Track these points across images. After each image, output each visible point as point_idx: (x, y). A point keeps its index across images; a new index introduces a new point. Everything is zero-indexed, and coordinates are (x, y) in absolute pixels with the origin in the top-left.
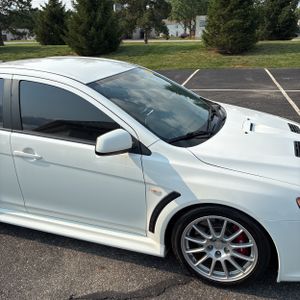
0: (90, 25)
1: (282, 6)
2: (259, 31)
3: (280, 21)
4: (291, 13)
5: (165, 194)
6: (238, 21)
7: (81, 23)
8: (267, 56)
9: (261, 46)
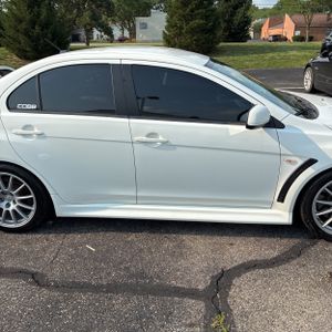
0: (33, 23)
1: (236, 8)
2: (220, 33)
3: (236, 22)
4: (244, 16)
5: (300, 162)
6: (202, 22)
7: (21, 22)
8: (231, 58)
9: (222, 47)
